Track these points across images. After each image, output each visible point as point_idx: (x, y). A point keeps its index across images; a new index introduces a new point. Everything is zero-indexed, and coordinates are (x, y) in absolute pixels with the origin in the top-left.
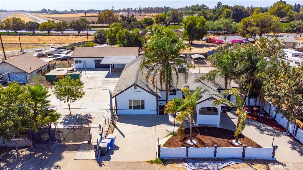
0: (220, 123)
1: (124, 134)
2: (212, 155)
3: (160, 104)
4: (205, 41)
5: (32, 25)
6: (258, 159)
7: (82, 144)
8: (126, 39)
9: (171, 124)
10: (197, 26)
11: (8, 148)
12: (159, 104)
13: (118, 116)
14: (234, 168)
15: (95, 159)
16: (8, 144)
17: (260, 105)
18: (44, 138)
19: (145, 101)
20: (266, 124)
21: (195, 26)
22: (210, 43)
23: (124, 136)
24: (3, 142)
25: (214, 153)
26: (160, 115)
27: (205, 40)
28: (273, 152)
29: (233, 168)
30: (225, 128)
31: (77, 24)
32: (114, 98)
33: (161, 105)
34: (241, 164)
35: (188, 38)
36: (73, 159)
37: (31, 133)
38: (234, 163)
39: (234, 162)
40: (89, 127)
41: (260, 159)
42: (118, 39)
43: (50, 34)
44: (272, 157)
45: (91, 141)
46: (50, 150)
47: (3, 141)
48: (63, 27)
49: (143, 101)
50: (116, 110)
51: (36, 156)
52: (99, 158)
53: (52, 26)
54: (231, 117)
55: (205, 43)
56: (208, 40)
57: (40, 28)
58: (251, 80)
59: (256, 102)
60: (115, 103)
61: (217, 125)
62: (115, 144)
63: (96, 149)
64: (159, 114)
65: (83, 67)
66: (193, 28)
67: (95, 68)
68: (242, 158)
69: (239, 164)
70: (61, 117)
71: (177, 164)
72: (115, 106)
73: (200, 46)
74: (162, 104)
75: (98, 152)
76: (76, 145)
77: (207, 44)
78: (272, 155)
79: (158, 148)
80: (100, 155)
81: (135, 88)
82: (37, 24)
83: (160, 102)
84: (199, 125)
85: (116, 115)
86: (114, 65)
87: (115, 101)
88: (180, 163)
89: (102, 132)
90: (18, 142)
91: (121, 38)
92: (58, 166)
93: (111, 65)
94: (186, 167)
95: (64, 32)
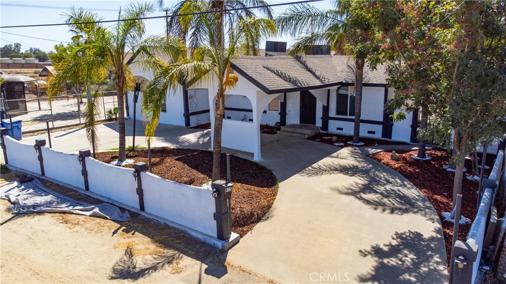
6: (172, 228)
28: (215, 210)
38: (93, 211)
39: (97, 209)
41: (178, 229)
44: (216, 236)
78: (215, 221)
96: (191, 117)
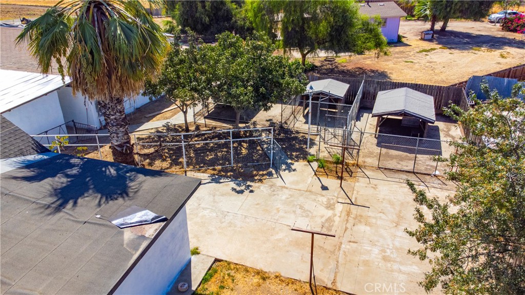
4: (498, 25)
22: (515, 31)
27: (498, 21)
35: (428, 12)
55: (495, 31)
56: (511, 21)
73: (468, 43)
77: (501, 34)
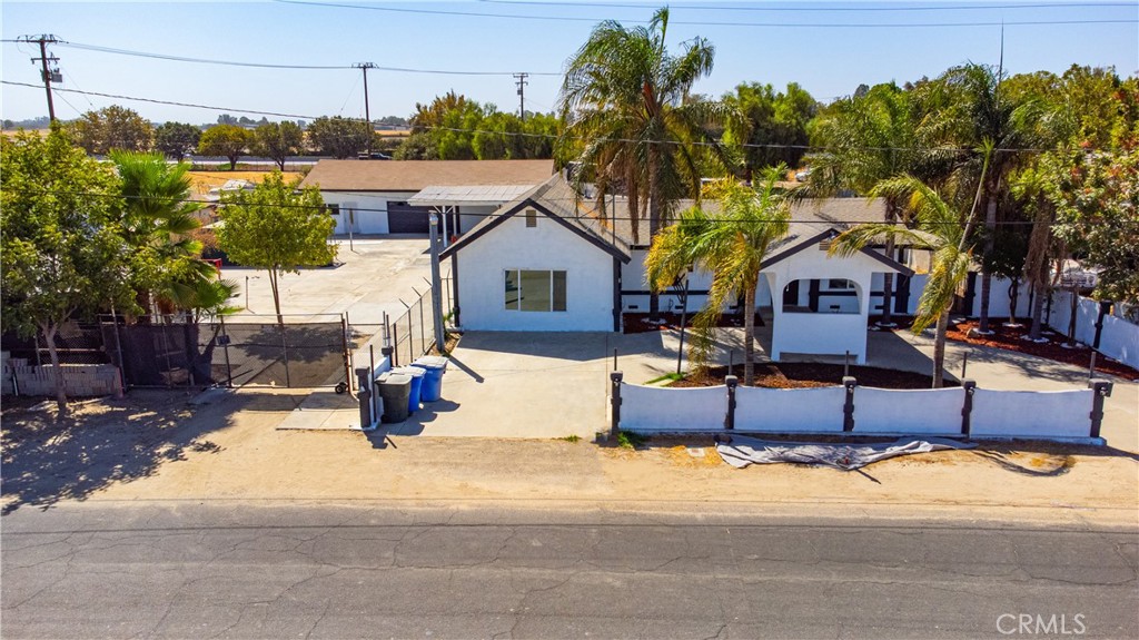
0: (867, 355)
1: (481, 375)
2: (835, 422)
3: (630, 307)
5: (174, 135)
6: (1030, 440)
7: (313, 393)
8: (510, 150)
9: (668, 354)
10: (778, 118)
11: (29, 397)
12: (625, 309)
13: (461, 333)
14: (928, 462)
15: (360, 428)
16: (28, 381)
17: (1032, 316)
18: (171, 378)
19: (568, 275)
20: (1058, 360)
21: (769, 117)
23: (480, 380)
24: (8, 375)
25: (845, 411)
26: (625, 332)
28: (1092, 409)
29: (921, 460)
30: (888, 367)
31: (335, 130)
32: (449, 260)
33: (634, 310)
34: (959, 452)
36: (272, 429)
37: (121, 341)
38: (926, 446)
39: (926, 443)
40: (343, 320)
41: (1038, 440)
42: (480, 149)
43: (236, 168)
44: (1088, 435)
45: (349, 386)
46: (189, 406)
47: (9, 370)
48: (286, 139)
49: (560, 277)
50: (457, 311)
51: (131, 417)
52: (374, 427)
53: (243, 137)
54: (911, 342)
57: (202, 144)
58: (992, 198)
59: (1014, 296)
60: (451, 282)
61: (855, 357)
62: (442, 396)
63: (366, 386)
64: (622, 329)
65: (346, 229)
66: (763, 124)
67: (388, 232)
68: (962, 436)
69: (950, 453)
70: (237, 296)
71: (689, 450)
72: (452, 296)
74: (636, 307)
75: (371, 400)
76: (289, 399)
78: (1090, 421)
79: (614, 385)
80: (379, 420)
81: (531, 221)
82: (195, 132)
83: (626, 300)
84: (782, 355)
85: (455, 333)
86: (457, 208)
87: (451, 276)
88: (701, 446)
89: (393, 344)
90: (66, 377)
91: (491, 145)
92: (209, 446)
93: (447, 208)
94: (724, 457)
95: (286, 163)
96: (624, 297)
